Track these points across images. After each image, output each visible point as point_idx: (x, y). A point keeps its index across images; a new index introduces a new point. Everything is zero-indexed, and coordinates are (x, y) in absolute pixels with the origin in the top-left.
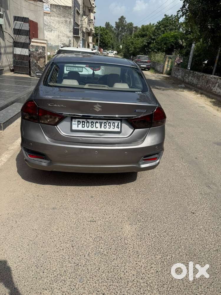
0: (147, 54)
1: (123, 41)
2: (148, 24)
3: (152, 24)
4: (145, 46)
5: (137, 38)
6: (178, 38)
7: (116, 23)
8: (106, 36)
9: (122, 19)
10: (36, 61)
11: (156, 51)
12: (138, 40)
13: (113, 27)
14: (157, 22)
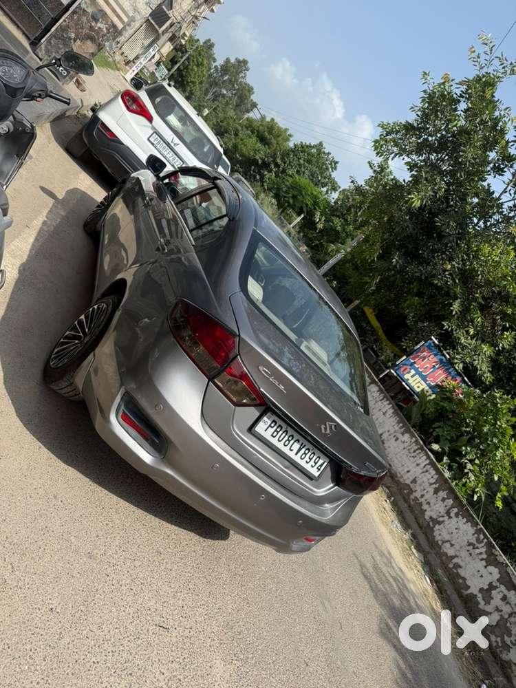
0: (248, 177)
1: (218, 106)
2: (284, 127)
3: (288, 133)
4: (255, 162)
5: (249, 132)
6: (320, 208)
7: (228, 60)
8: (196, 69)
9: (242, 64)
10: (73, 35)
11: (266, 187)
12: (250, 137)
13: (215, 60)
14: (302, 142)
